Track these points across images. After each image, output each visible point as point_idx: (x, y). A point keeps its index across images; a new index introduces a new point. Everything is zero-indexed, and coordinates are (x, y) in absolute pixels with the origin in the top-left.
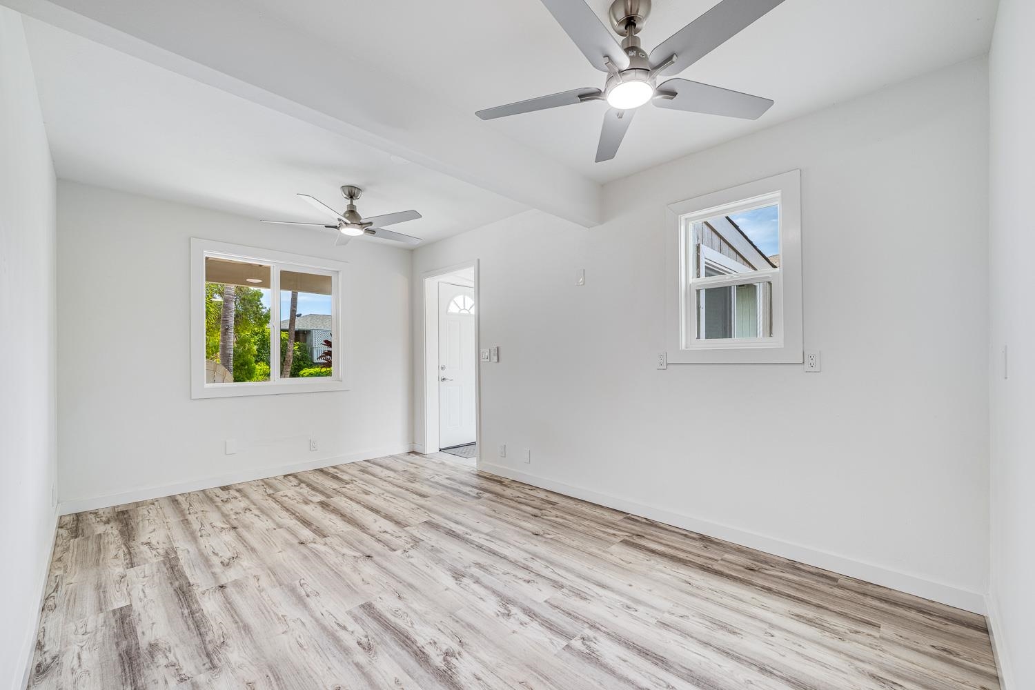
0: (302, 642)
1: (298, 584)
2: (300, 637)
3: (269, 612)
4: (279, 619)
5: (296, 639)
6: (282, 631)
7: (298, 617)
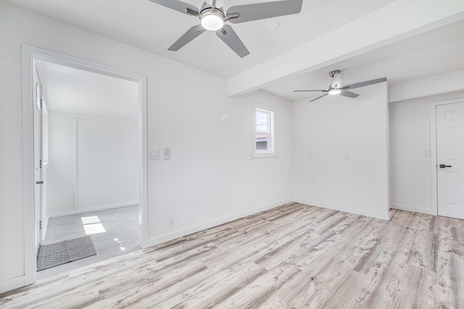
0: (397, 283)
1: (363, 301)
2: (395, 284)
3: (396, 304)
4: (395, 297)
5: (397, 285)
6: (400, 292)
7: (386, 290)
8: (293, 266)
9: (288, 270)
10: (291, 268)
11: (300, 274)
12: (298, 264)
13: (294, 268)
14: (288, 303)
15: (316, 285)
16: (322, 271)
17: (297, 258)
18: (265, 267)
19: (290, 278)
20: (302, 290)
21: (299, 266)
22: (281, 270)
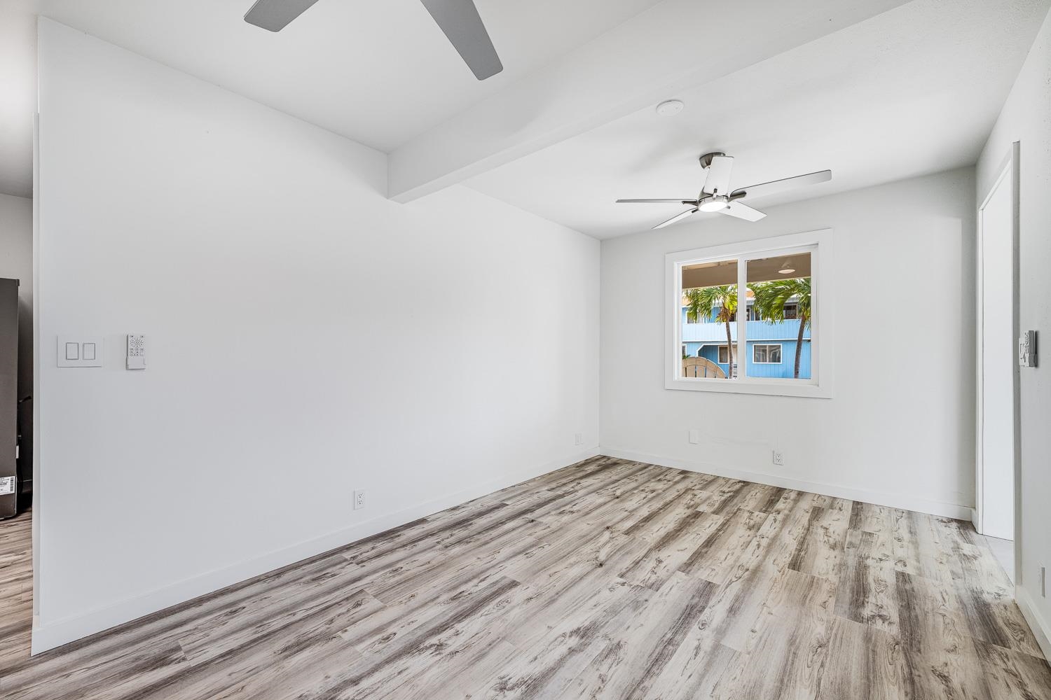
8: (635, 583)
9: (643, 575)
10: (638, 580)
11: (621, 569)
12: (626, 588)
13: (633, 579)
14: (634, 539)
15: (597, 558)
16: (581, 579)
17: (628, 602)
18: (686, 577)
19: (637, 563)
20: (618, 550)
21: (623, 584)
22: (656, 573)
